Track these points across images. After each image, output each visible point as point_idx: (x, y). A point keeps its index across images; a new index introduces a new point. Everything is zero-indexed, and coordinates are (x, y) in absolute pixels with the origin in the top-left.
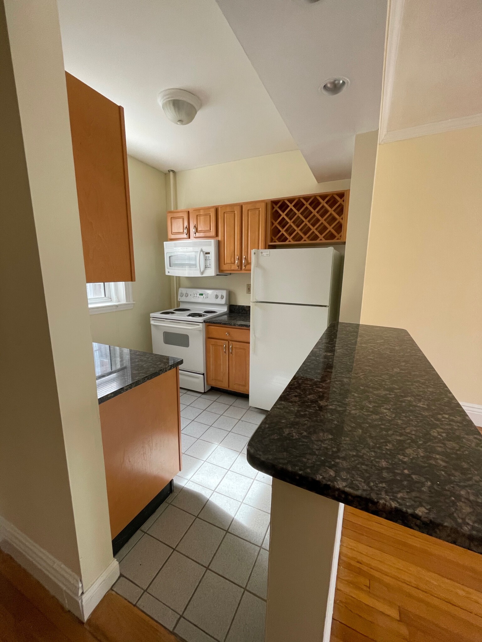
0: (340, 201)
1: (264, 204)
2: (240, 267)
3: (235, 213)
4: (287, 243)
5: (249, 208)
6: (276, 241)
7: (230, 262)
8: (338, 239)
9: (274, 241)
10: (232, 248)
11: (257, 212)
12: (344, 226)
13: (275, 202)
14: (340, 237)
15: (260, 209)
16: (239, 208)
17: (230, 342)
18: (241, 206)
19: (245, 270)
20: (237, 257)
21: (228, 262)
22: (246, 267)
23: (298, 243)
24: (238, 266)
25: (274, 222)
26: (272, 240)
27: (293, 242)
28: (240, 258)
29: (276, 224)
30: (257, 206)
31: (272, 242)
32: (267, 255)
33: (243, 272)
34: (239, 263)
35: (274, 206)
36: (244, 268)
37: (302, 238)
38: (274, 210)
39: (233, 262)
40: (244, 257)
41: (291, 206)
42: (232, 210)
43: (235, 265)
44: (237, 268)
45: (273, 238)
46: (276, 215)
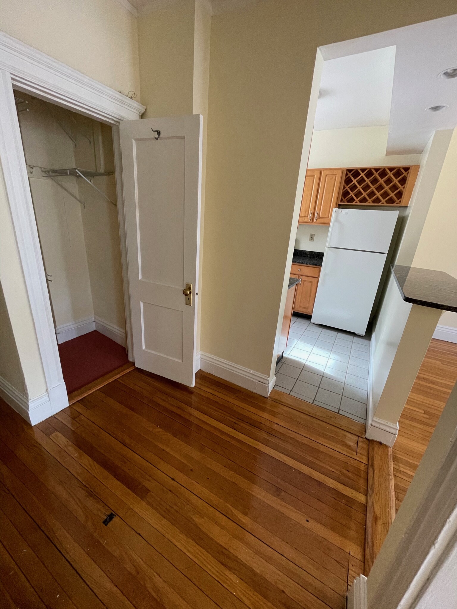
0: (405, 173)
1: (341, 171)
2: (312, 220)
3: (314, 177)
4: (354, 203)
5: (327, 173)
6: (345, 201)
7: (304, 216)
8: (397, 203)
9: (343, 201)
10: (308, 204)
11: (334, 177)
12: (405, 193)
13: (350, 170)
14: (399, 203)
15: (337, 175)
16: (319, 172)
17: (300, 276)
18: (321, 171)
19: (315, 223)
20: (310, 212)
21: (302, 216)
22: (317, 220)
23: (363, 205)
24: (310, 219)
25: (346, 186)
26: (342, 201)
27: (359, 203)
28: (313, 213)
29: (347, 188)
30: (335, 172)
31: (341, 202)
32: (346, 213)
33: (313, 224)
34: (311, 217)
35: (348, 173)
36: (316, 221)
37: (367, 201)
38: (348, 176)
39: (307, 216)
40: (317, 212)
41: (362, 174)
42: (313, 174)
43: (308, 218)
44: (310, 221)
45: (343, 198)
46: (348, 181)
